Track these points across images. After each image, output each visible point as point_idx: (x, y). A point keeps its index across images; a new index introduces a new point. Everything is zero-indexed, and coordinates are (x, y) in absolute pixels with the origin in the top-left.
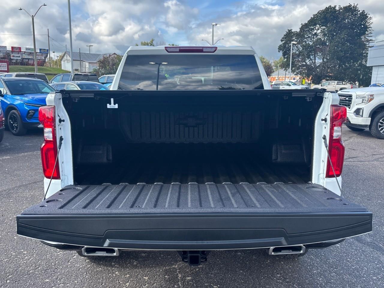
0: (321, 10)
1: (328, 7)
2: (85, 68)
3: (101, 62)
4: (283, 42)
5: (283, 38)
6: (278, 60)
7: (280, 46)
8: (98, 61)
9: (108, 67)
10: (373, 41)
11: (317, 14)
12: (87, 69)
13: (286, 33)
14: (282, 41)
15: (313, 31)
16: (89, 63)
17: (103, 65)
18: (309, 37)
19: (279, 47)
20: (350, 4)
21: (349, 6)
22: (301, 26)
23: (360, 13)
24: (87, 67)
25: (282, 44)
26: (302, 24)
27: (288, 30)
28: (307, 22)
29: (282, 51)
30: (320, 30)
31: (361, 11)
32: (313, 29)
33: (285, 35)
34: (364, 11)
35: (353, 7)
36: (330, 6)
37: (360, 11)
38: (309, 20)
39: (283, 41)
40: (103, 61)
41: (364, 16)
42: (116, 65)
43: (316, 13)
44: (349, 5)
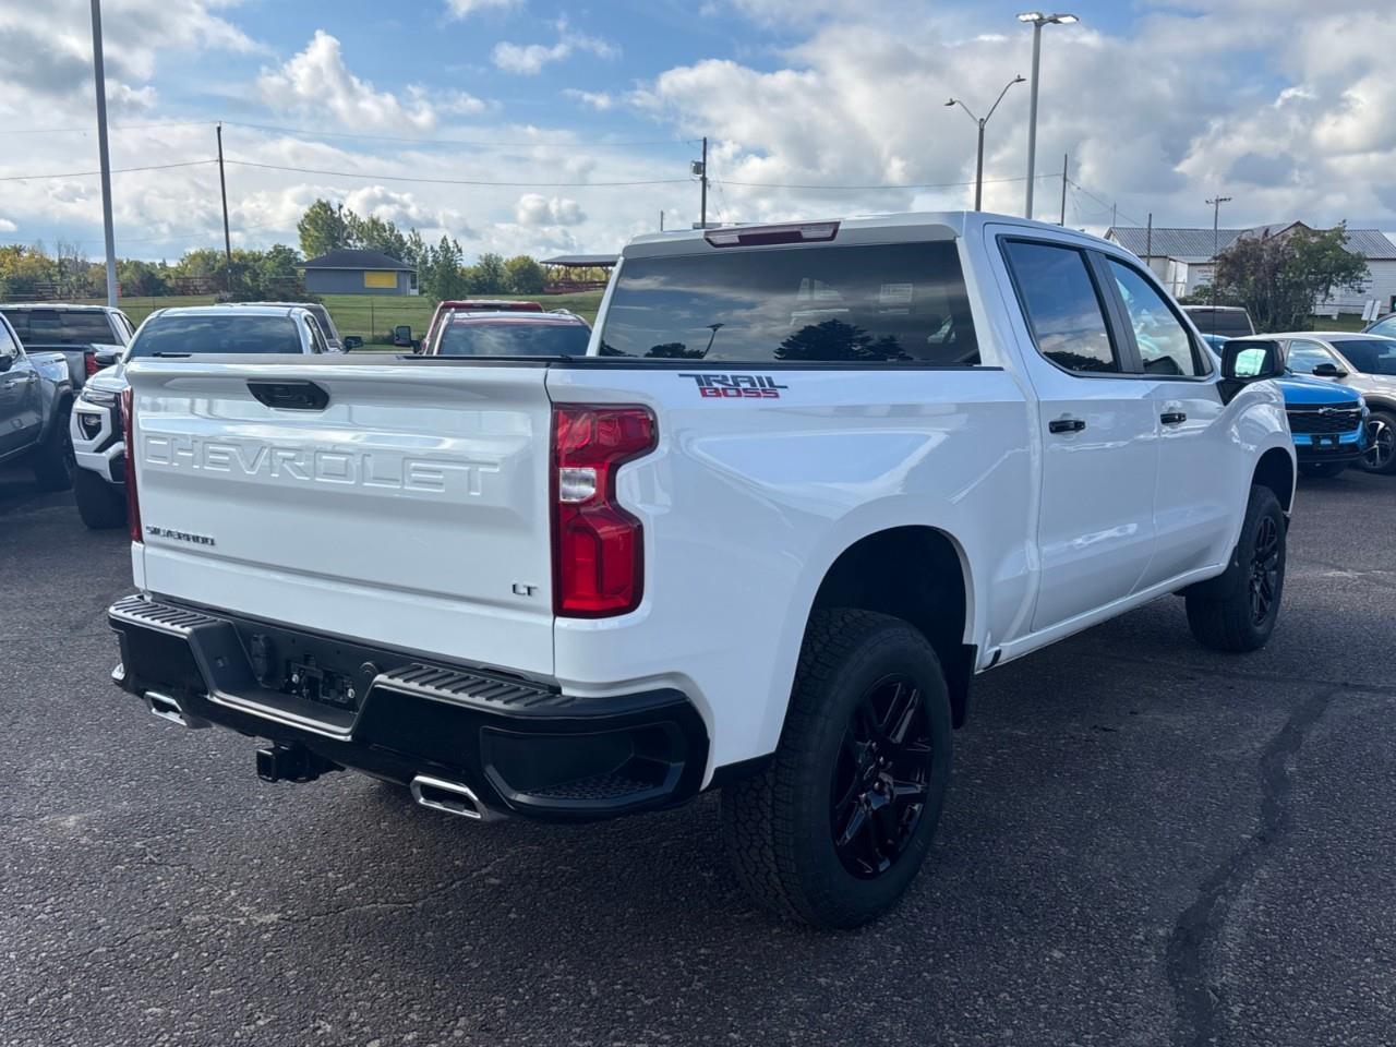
2: (1175, 283)
3: (1226, 259)
8: (1215, 258)
9: (1252, 278)
12: (1179, 286)
16: (1190, 265)
17: (1233, 270)
24: (1180, 280)
40: (1235, 255)
42: (1287, 268)
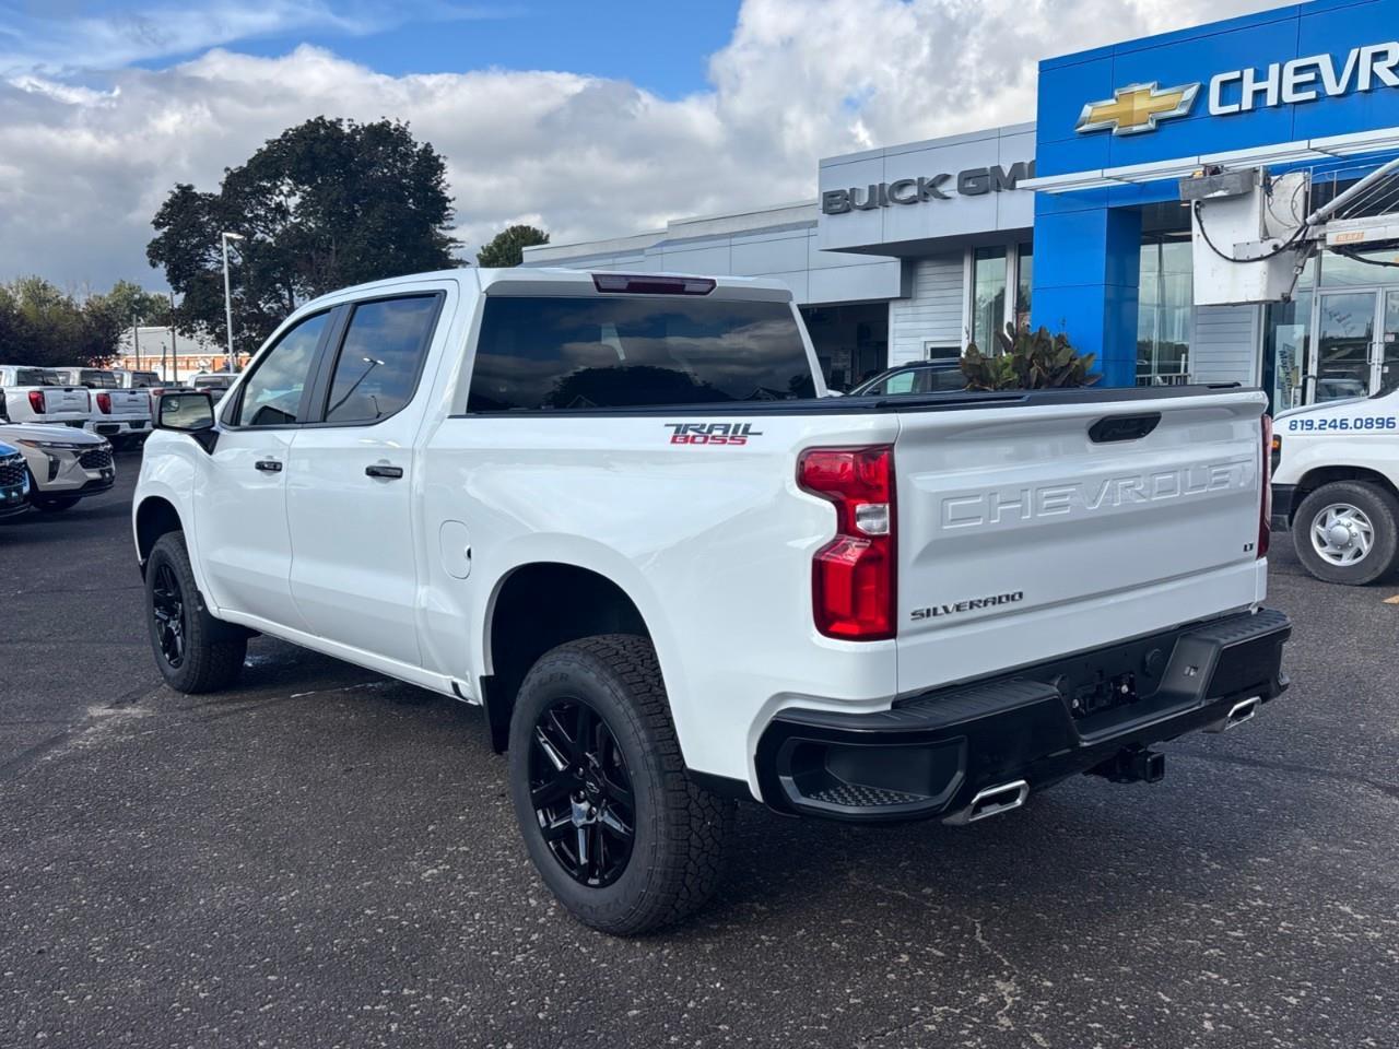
0: (294, 128)
1: (313, 120)
4: (166, 229)
5: (161, 215)
6: (106, 295)
7: (153, 242)
10: (459, 245)
11: (279, 141)
13: (170, 196)
14: (158, 225)
15: (269, 196)
18: (257, 217)
19: (148, 246)
20: (387, 118)
21: (383, 125)
22: (225, 175)
23: (418, 152)
25: (160, 238)
26: (227, 169)
27: (179, 187)
28: (245, 165)
29: (164, 263)
30: (298, 196)
31: (420, 146)
32: (269, 191)
33: (166, 205)
34: (428, 145)
35: (396, 130)
36: (321, 118)
37: (416, 143)
38: (250, 157)
39: (164, 225)
41: (430, 165)
43: (278, 137)
44: (381, 121)
